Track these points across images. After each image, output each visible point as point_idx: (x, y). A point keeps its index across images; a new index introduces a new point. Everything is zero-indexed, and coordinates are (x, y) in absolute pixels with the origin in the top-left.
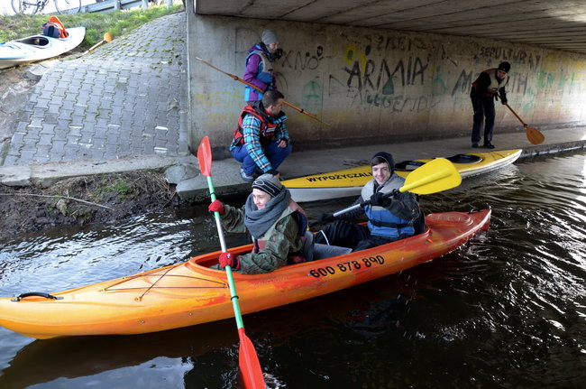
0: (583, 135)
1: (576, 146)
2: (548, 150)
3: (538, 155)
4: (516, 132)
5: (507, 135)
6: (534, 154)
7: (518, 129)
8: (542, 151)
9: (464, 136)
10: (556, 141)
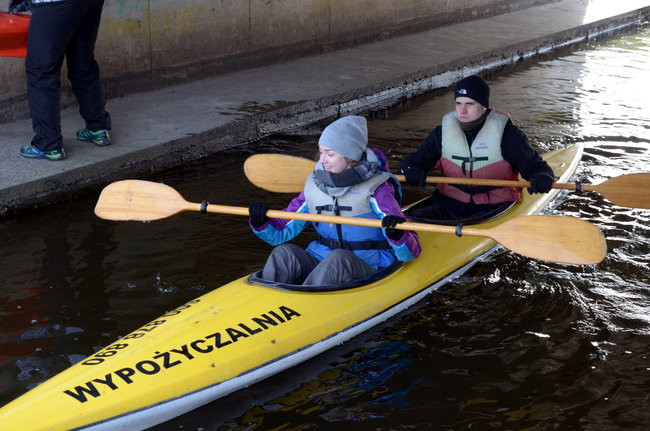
0: (582, 13)
1: (577, 35)
2: (537, 49)
3: (521, 59)
4: (473, 18)
5: (459, 25)
6: (516, 58)
7: (475, 13)
8: (528, 51)
9: (390, 37)
10: (546, 31)
